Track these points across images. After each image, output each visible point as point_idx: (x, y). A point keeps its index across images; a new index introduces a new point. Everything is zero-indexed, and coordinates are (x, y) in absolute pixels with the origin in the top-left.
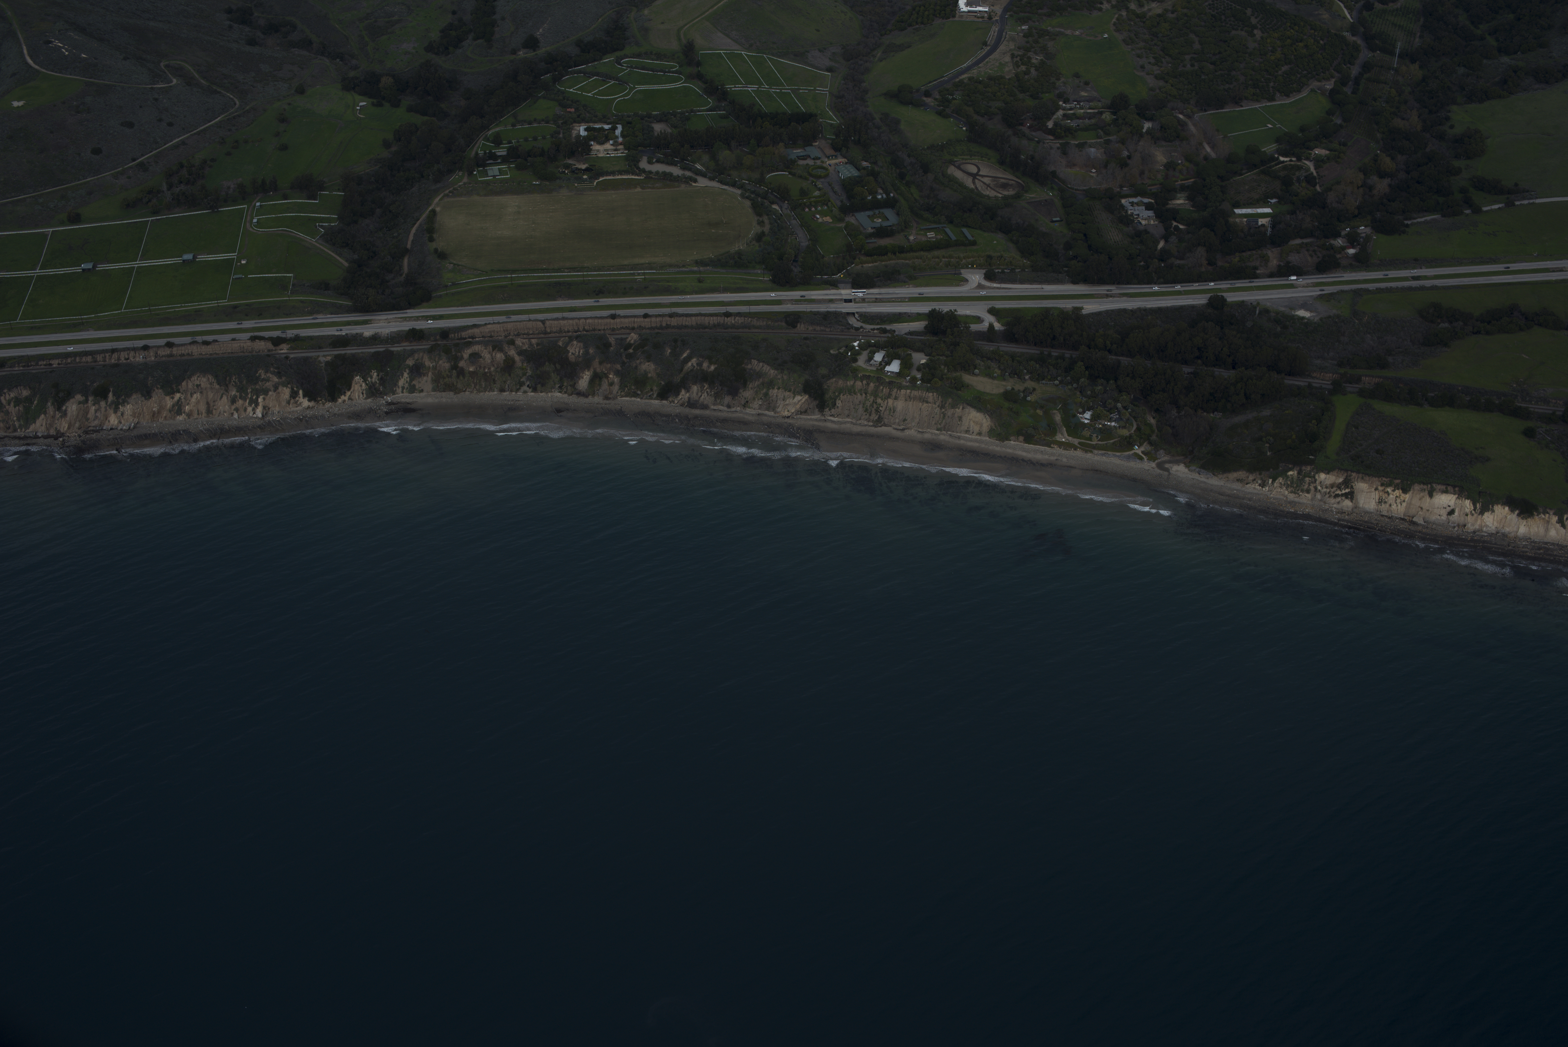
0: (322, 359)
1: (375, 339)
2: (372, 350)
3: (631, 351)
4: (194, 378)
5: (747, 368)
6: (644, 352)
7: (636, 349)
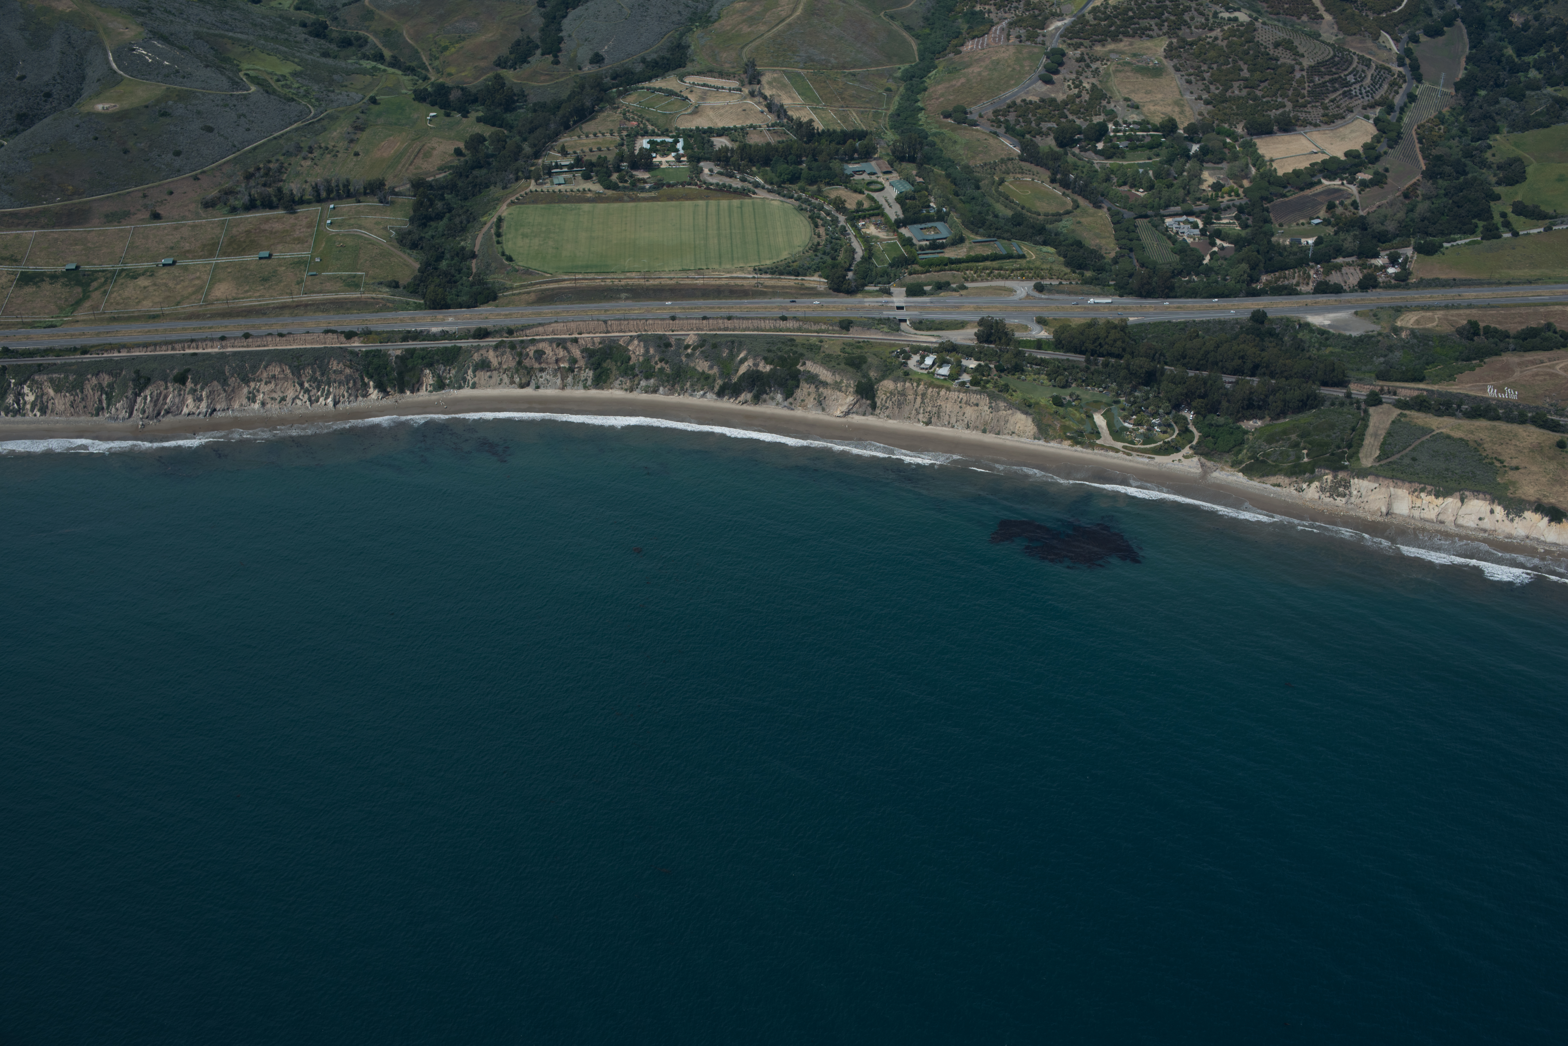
0: (393, 352)
1: (445, 335)
2: (441, 345)
3: (689, 351)
4: (270, 368)
5: (802, 369)
6: (702, 352)
7: (694, 349)
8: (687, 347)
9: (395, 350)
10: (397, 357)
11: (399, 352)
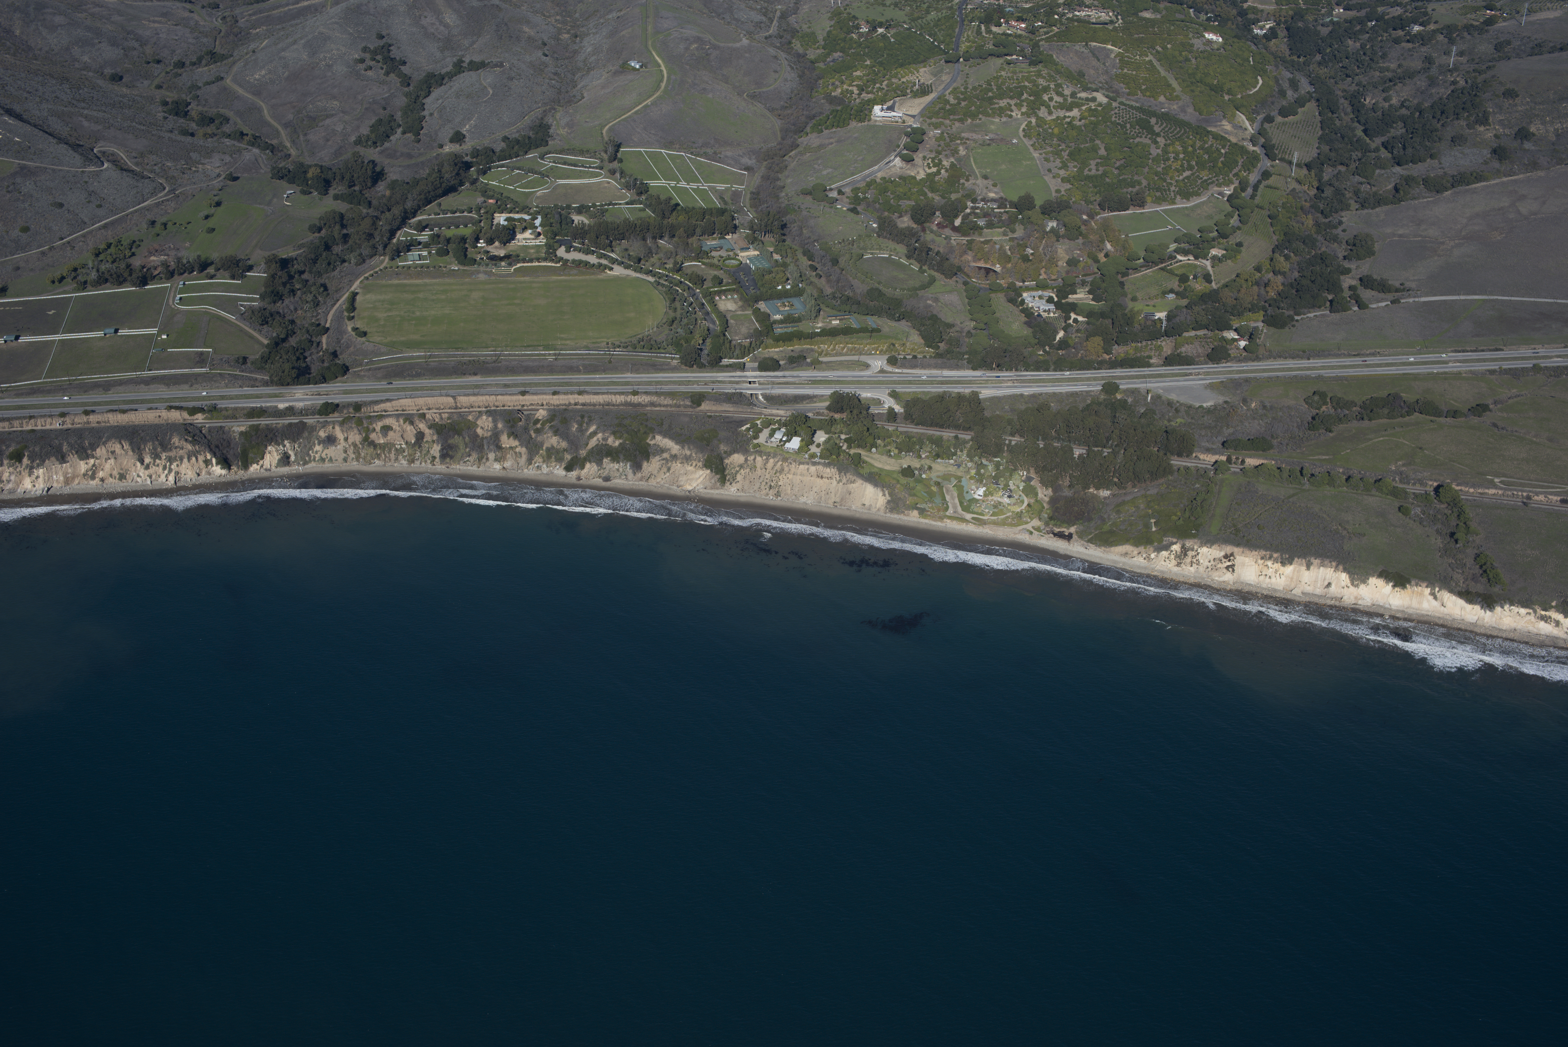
0: (236, 429)
1: (290, 411)
2: (287, 422)
3: (539, 426)
4: (110, 444)
5: (652, 442)
6: (551, 427)
7: (543, 425)
8: (537, 421)
9: (239, 427)
10: (241, 433)
11: (243, 429)
